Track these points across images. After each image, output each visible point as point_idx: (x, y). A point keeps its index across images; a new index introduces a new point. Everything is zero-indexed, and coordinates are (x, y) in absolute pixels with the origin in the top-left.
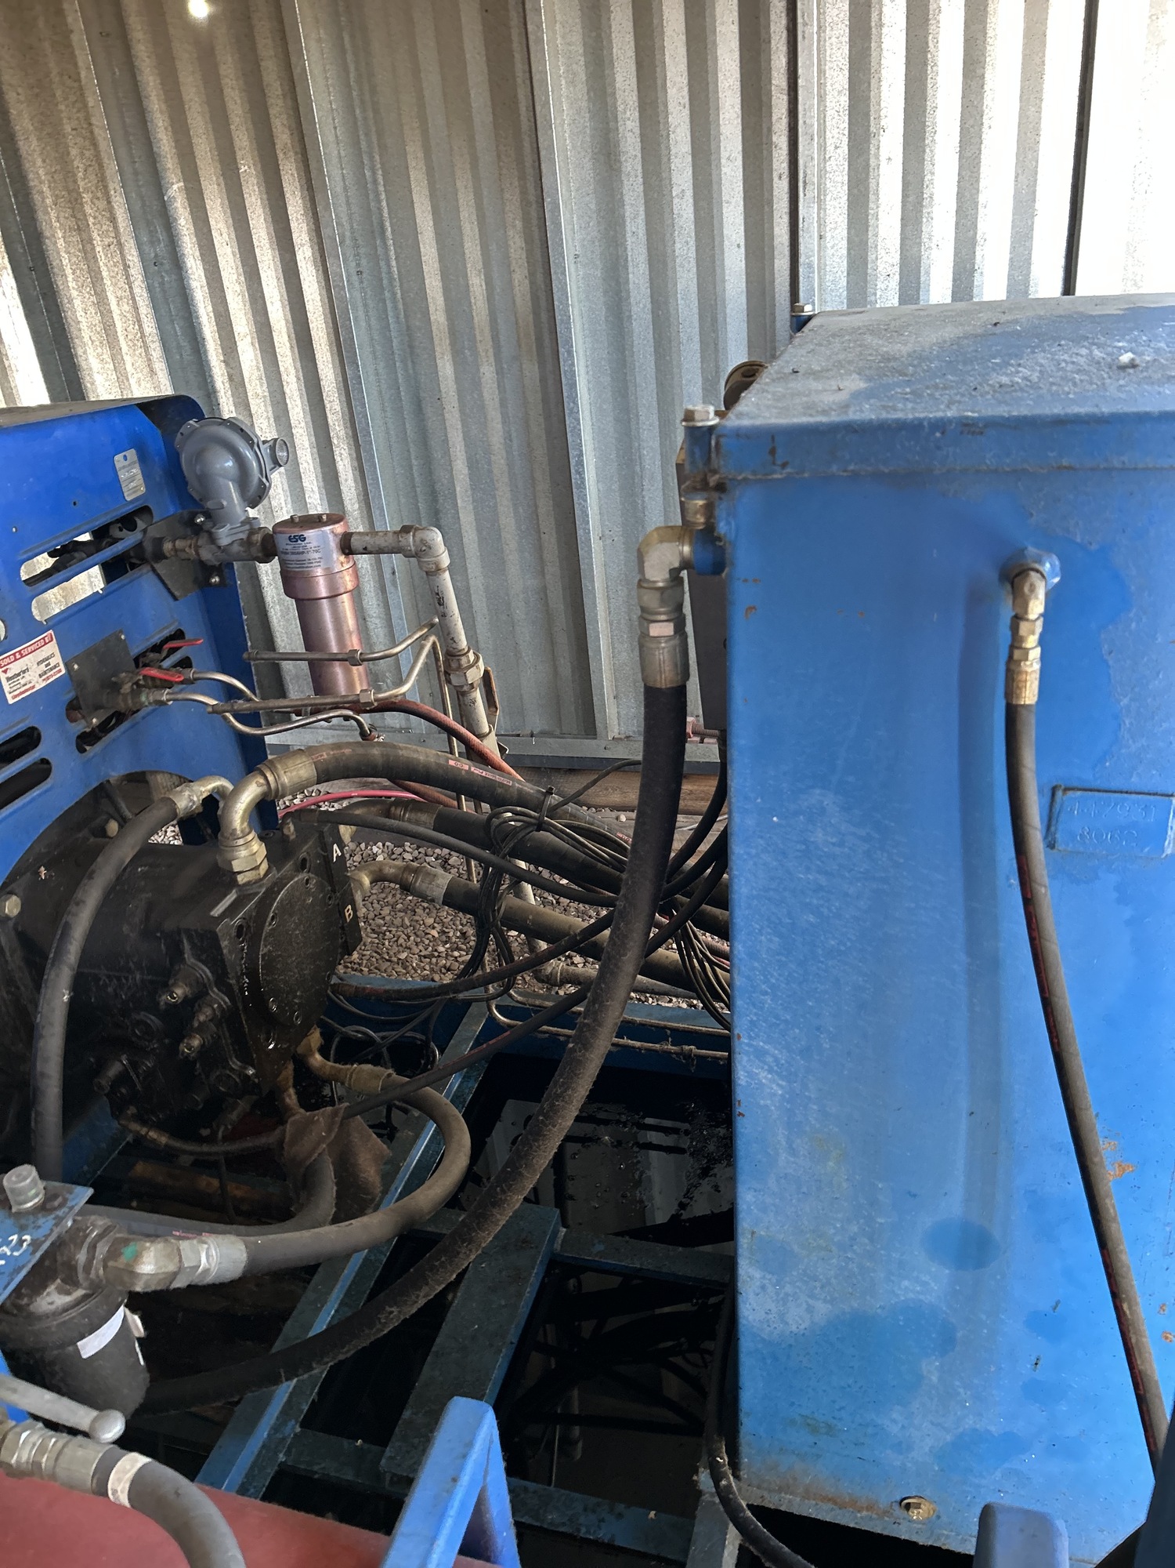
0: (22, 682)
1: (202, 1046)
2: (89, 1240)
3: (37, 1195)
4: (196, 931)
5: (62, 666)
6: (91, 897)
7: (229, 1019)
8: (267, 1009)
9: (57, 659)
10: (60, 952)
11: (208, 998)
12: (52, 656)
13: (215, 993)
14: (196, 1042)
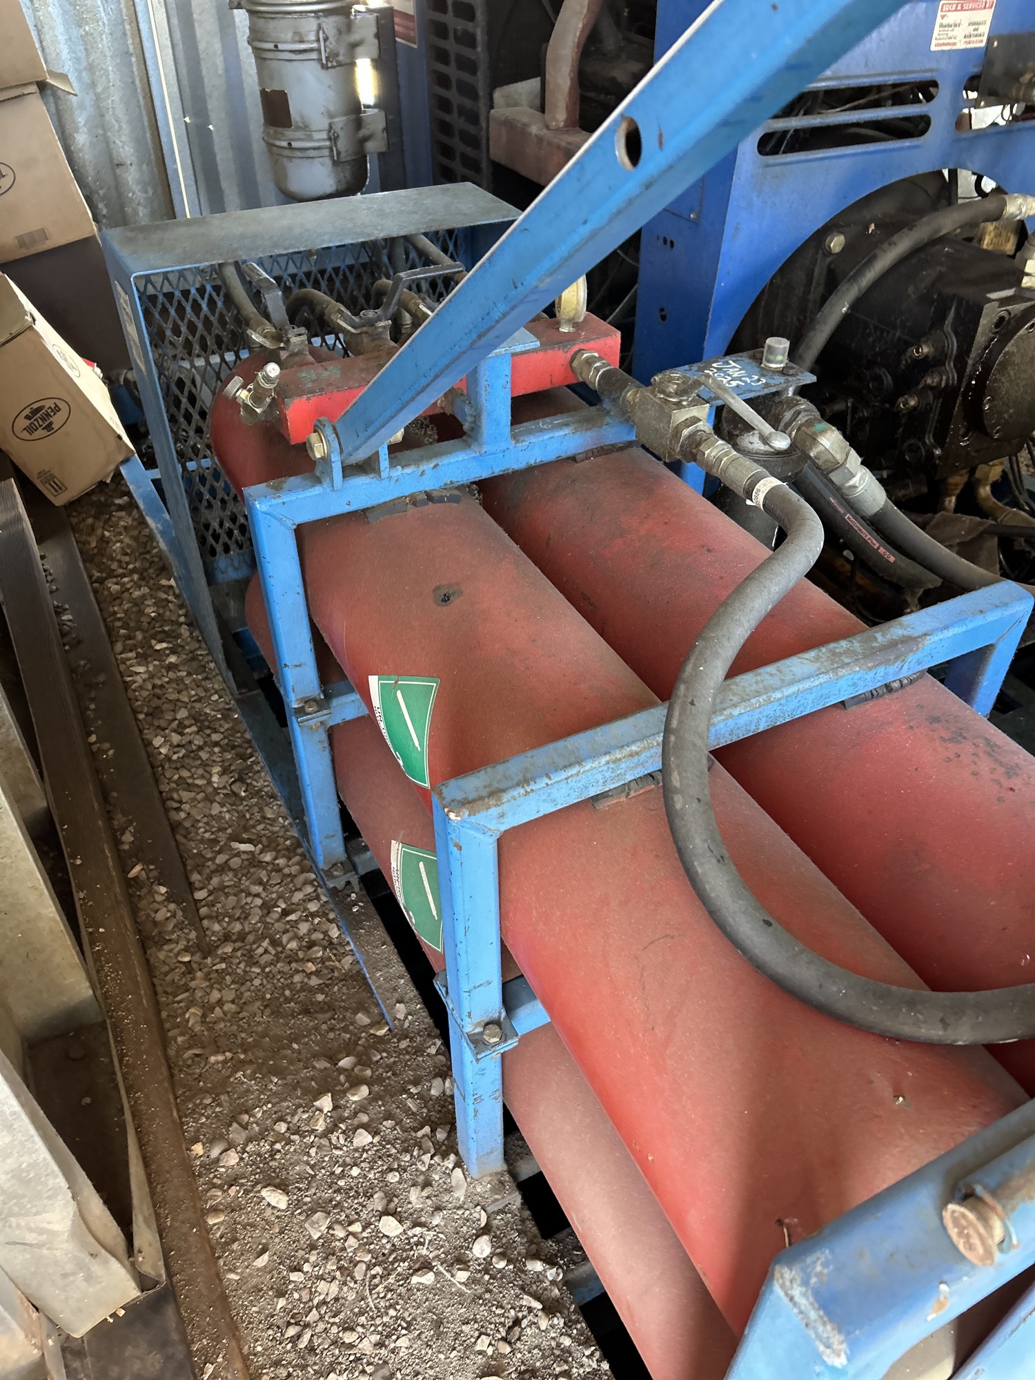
0: (950, 34)
1: (915, 408)
2: (797, 408)
3: (781, 362)
4: (967, 302)
5: (985, 39)
6: (902, 245)
7: (947, 395)
8: (981, 404)
9: (985, 30)
10: (860, 273)
11: (943, 368)
12: (984, 23)
13: (950, 366)
14: (912, 403)
